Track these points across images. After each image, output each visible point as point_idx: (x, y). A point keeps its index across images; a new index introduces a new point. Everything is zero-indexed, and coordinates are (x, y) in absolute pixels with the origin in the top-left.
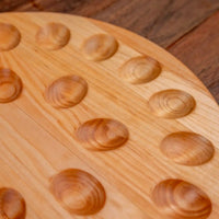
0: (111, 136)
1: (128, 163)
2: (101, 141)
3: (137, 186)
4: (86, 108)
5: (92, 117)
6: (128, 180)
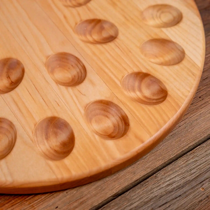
0: (105, 35)
1: (110, 55)
2: (96, 37)
3: (112, 73)
4: (89, 9)
5: (92, 17)
6: (107, 67)
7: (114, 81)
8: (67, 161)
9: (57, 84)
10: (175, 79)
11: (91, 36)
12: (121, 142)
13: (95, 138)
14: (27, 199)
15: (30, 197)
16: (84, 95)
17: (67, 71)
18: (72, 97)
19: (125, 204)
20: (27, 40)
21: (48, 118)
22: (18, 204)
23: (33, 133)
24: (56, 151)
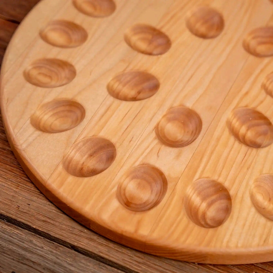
7: (195, 172)
8: (71, 179)
9: (154, 129)
10: (244, 225)
11: (247, 130)
12: (124, 212)
13: (112, 189)
14: (23, 178)
15: (27, 179)
16: (158, 156)
17: (185, 132)
18: (148, 147)
19: (68, 260)
20: (189, 80)
21: (110, 141)
22: (14, 174)
23: (84, 138)
24: (82, 169)
